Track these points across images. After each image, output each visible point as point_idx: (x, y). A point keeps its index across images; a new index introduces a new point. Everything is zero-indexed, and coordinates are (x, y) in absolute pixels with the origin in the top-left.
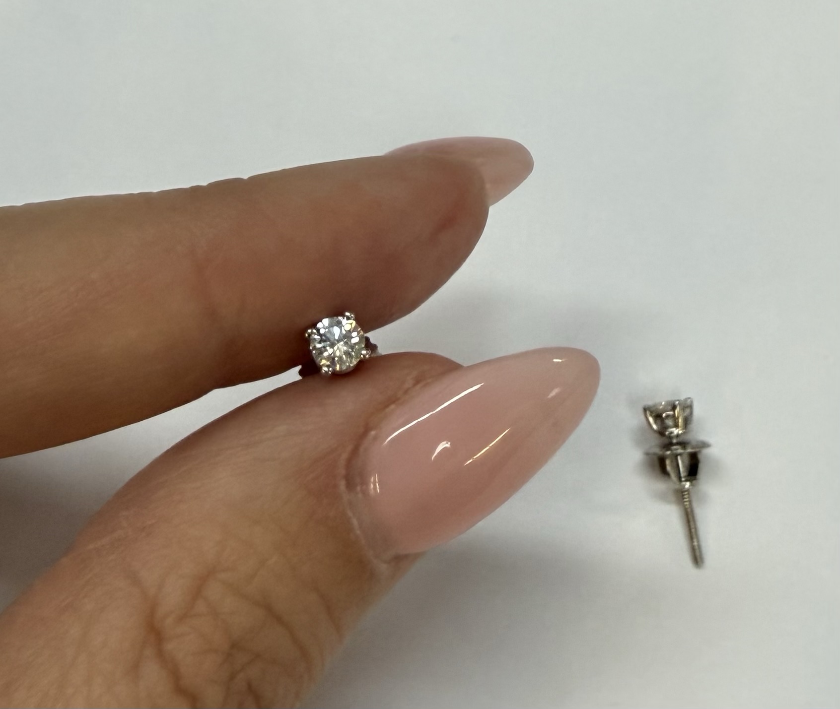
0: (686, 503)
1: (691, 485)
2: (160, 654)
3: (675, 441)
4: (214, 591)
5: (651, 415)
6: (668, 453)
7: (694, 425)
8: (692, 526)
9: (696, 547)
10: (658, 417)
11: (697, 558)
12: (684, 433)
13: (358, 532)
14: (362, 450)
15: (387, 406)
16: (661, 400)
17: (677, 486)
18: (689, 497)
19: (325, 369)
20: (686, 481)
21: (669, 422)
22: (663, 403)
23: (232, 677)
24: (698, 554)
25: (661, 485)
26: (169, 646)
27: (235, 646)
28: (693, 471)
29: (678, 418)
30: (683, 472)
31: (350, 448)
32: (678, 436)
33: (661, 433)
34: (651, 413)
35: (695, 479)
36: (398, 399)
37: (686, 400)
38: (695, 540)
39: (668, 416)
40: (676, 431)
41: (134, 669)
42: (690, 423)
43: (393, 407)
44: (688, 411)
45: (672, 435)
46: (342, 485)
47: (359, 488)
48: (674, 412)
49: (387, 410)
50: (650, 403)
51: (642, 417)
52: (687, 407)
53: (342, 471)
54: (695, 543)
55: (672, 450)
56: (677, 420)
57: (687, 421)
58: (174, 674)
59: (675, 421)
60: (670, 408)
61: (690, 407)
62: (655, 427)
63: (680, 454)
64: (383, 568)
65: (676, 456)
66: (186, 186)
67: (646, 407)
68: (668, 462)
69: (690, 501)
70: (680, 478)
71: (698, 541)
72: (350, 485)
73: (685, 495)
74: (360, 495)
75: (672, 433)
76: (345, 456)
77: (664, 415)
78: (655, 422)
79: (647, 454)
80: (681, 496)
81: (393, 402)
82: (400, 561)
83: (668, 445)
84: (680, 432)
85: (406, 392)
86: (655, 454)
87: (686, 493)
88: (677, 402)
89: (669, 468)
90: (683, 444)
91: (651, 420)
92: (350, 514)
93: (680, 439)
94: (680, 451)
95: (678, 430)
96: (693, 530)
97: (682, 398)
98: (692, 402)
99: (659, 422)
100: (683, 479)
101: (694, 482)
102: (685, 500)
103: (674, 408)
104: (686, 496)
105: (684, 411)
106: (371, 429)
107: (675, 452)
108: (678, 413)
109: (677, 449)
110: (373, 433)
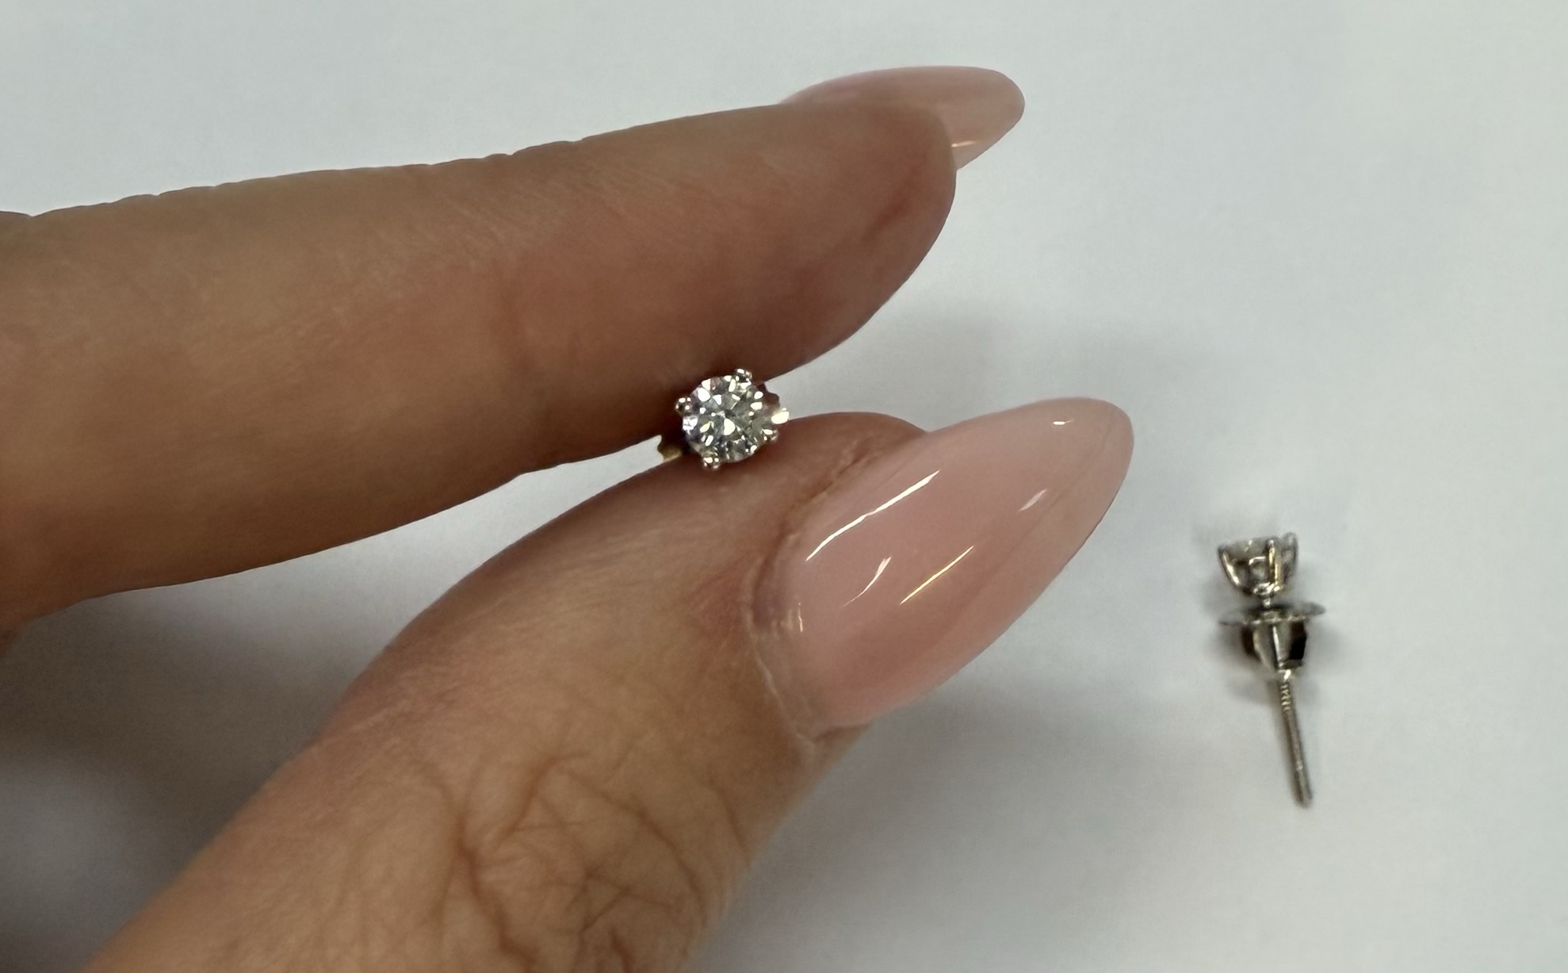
0: (1285, 703)
1: (1293, 673)
2: (476, 890)
3: (1267, 603)
4: (557, 787)
5: (1230, 561)
6: (1258, 622)
7: (1299, 578)
8: (1295, 739)
9: (1301, 774)
10: (1241, 564)
11: (1301, 791)
12: (1283, 590)
13: (774, 691)
14: (777, 564)
15: (813, 495)
16: (1247, 536)
17: (1272, 676)
18: (1289, 693)
19: (709, 460)
20: (1286, 667)
21: (1260, 573)
22: (1250, 543)
23: (587, 924)
24: (1303, 784)
25: (1244, 674)
26: (489, 877)
27: (593, 873)
28: (1297, 650)
29: (1273, 567)
30: (1282, 652)
31: (759, 561)
32: (1272, 595)
33: (1246, 590)
34: (1231, 557)
35: (1300, 664)
36: (830, 484)
37: (1286, 537)
38: (1299, 763)
39: (1257, 564)
40: (1270, 588)
41: (436, 913)
42: (1292, 575)
43: (824, 495)
44: (1288, 556)
45: (1263, 594)
46: (748, 617)
47: (774, 624)
48: (1267, 556)
49: (815, 501)
50: (1229, 541)
51: (1216, 564)
52: (1289, 548)
53: (747, 597)
54: (1300, 768)
55: (1263, 618)
56: (1271, 571)
57: (1288, 571)
58: (500, 921)
59: (1269, 571)
60: (1260, 550)
61: (1294, 549)
62: (1236, 580)
63: (1277, 625)
64: (810, 749)
65: (1271, 626)
66: (481, 154)
67: (1222, 548)
68: (1256, 637)
69: (1291, 700)
70: (1275, 663)
71: (1304, 764)
72: (761, 620)
73: (1284, 689)
74: (775, 635)
75: (1262, 590)
76: (751, 574)
77: (1251, 561)
78: (1237, 573)
79: (1224, 623)
80: (1278, 692)
81: (824, 489)
82: (832, 737)
83: (1257, 611)
84: (1277, 589)
85: (842, 472)
86: (1236, 624)
87: (1285, 687)
88: (1272, 542)
89: (1257, 646)
90: (1281, 608)
91: (1230, 569)
92: (760, 662)
93: (1276, 600)
94: (1275, 620)
95: (1273, 585)
96: (1296, 746)
97: (1280, 535)
98: (1295, 541)
99: (1243, 572)
100: (1281, 665)
101: (1299, 669)
102: (1284, 698)
103: (1266, 551)
104: (1285, 692)
105: (1282, 556)
106: (791, 531)
107: (1268, 620)
108: (1274, 559)
109: (1272, 618)
110: (792, 538)
